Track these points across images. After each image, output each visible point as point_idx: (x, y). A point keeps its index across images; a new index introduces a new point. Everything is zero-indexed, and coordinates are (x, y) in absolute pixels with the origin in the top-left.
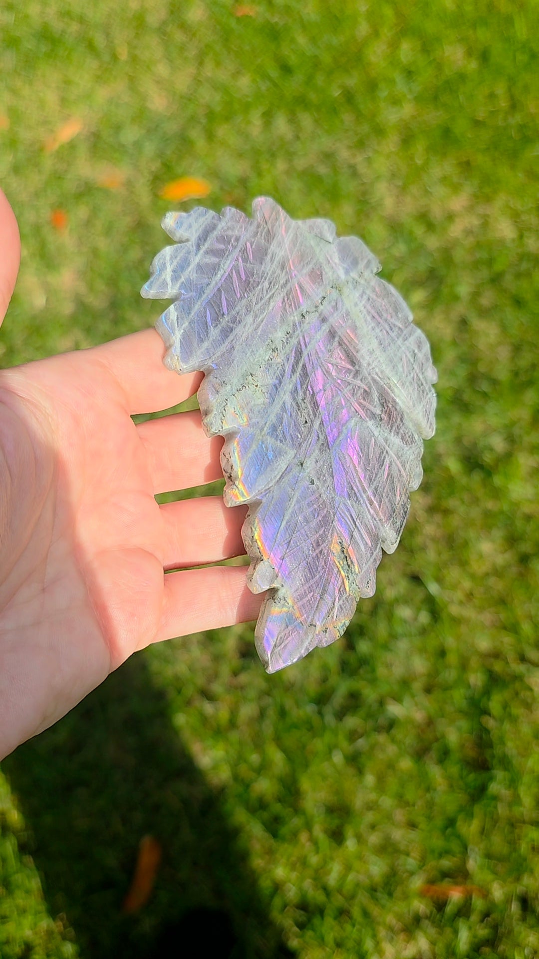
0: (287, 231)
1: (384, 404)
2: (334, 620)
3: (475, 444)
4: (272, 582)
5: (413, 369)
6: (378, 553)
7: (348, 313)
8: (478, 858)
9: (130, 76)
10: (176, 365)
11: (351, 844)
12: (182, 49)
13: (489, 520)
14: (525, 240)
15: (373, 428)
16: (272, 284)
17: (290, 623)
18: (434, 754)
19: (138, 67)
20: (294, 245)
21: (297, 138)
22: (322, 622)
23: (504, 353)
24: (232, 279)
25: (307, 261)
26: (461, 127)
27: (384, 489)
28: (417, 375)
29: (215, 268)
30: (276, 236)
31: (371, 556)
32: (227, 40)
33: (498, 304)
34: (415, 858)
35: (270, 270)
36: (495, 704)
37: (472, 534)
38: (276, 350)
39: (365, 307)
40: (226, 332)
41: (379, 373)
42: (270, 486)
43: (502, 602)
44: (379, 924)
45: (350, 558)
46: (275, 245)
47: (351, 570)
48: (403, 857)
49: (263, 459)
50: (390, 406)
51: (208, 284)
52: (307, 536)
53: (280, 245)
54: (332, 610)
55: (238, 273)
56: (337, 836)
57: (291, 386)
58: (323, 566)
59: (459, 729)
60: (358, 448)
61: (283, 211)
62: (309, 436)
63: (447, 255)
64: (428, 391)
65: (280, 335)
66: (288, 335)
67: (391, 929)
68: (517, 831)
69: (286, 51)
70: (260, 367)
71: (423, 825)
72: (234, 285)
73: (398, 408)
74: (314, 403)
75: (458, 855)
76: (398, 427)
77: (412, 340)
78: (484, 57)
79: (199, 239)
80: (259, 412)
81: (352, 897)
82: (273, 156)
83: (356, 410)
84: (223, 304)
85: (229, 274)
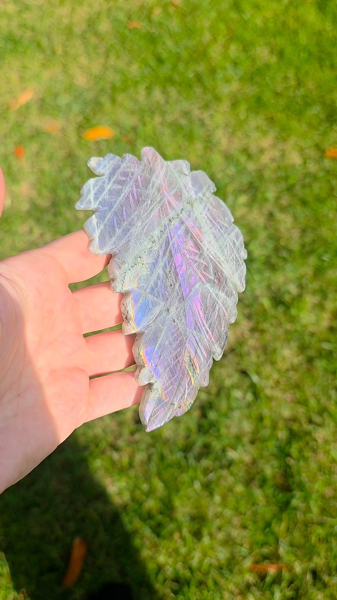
0: (162, 168)
1: (216, 273)
2: (185, 401)
3: (279, 290)
4: (150, 380)
5: (233, 252)
6: (211, 361)
7: (196, 219)
8: (286, 547)
9: (64, 64)
10: (96, 251)
11: (206, 540)
12: (96, 47)
13: (288, 336)
14: (307, 164)
15: (209, 288)
16: (153, 201)
17: (160, 403)
18: (256, 482)
19: (68, 58)
20: (166, 177)
21: (167, 102)
22: (178, 402)
23: (296, 234)
24: (129, 199)
25: (173, 187)
26: (267, 96)
27: (215, 324)
28: (235, 255)
29: (119, 192)
30: (155, 171)
31: (207, 363)
32: (123, 43)
33: (292, 203)
34: (246, 548)
35: (151, 193)
36: (294, 450)
37: (278, 345)
38: (154, 242)
39: (206, 215)
40: (126, 231)
41: (214, 255)
42: (149, 323)
43: (297, 386)
44: (224, 590)
45: (195, 365)
46: (154, 177)
47: (195, 372)
48: (238, 547)
49: (146, 308)
50: (220, 274)
51: (115, 202)
52: (170, 352)
53: (157, 177)
54: (184, 395)
55: (133, 195)
56: (197, 535)
57: (163, 264)
58: (179, 370)
59: (272, 467)
60: (200, 300)
61: (160, 156)
62: (172, 293)
63: (260, 174)
64: (241, 265)
65: (157, 233)
66: (161, 233)
67: (232, 593)
68: (309, 529)
69: (160, 49)
70: (145, 253)
71: (250, 527)
72: (130, 202)
73: (224, 275)
74: (176, 274)
75: (273, 545)
76: (224, 287)
77: (233, 234)
78: (281, 54)
79: (110, 174)
80: (144, 280)
81: (207, 573)
82: (153, 113)
83: (200, 278)
84: (124, 214)
85: (128, 196)
